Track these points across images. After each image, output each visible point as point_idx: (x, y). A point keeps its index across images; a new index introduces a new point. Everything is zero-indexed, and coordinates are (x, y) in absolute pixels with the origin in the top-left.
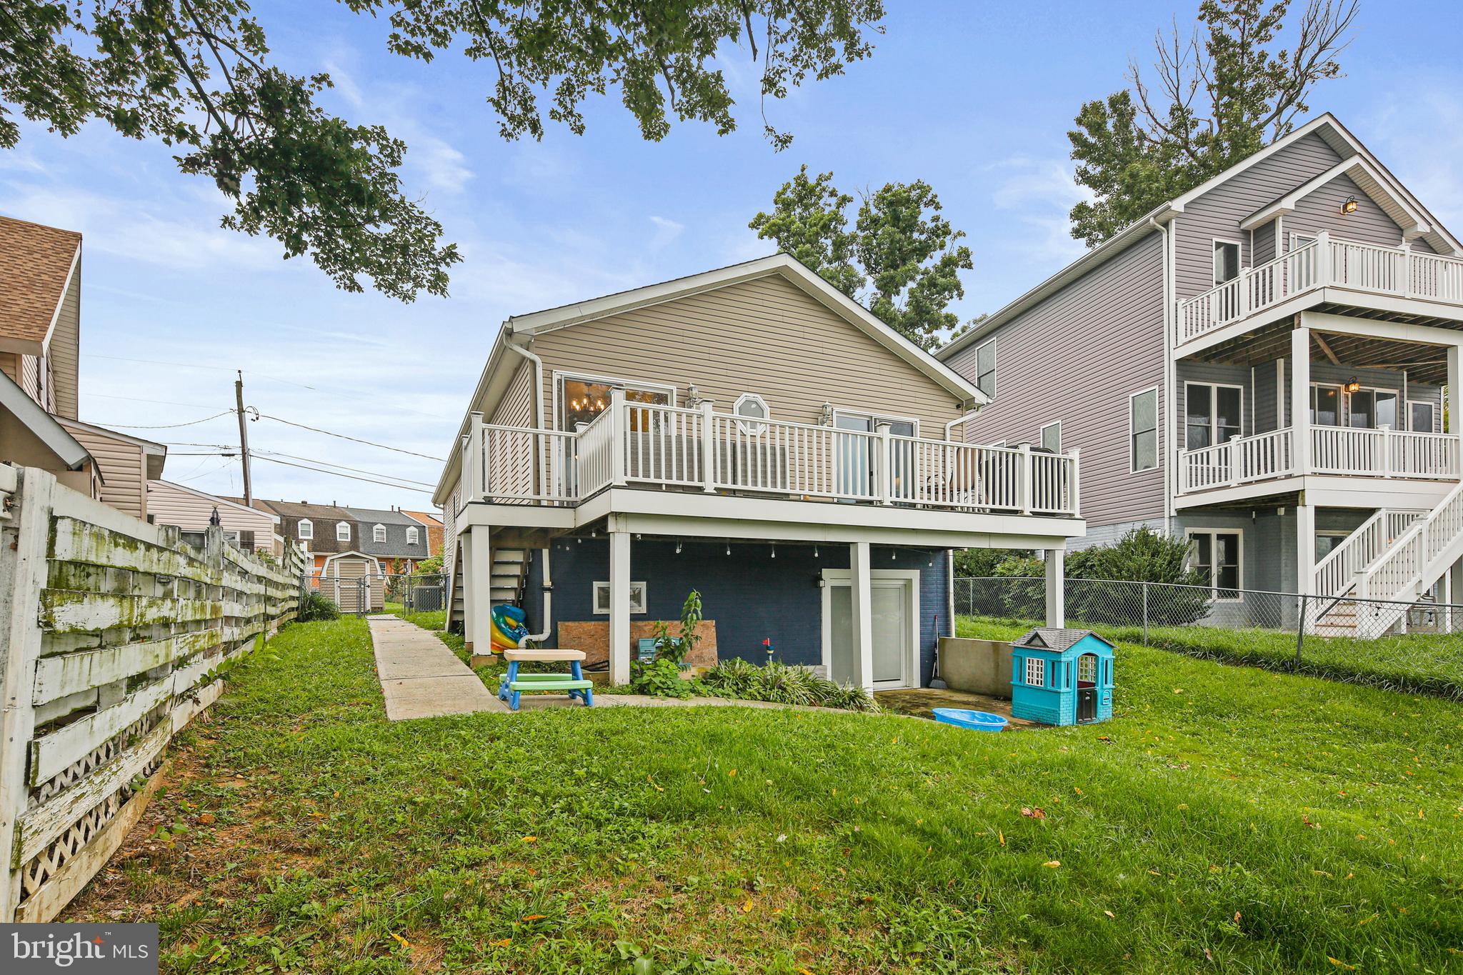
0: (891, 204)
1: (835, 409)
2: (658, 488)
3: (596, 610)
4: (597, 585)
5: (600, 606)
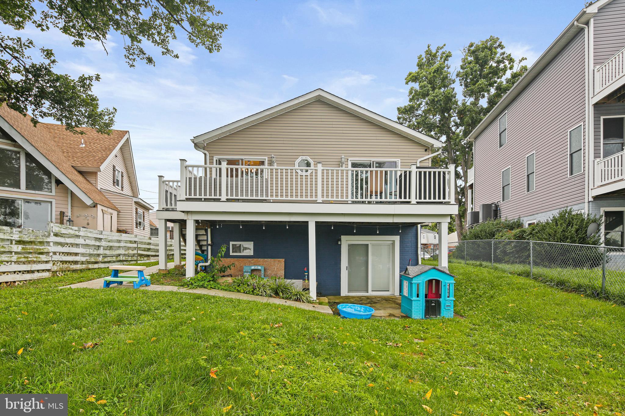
0: (474, 52)
1: (350, 159)
2: (200, 200)
3: (231, 254)
4: (231, 243)
5: (233, 252)
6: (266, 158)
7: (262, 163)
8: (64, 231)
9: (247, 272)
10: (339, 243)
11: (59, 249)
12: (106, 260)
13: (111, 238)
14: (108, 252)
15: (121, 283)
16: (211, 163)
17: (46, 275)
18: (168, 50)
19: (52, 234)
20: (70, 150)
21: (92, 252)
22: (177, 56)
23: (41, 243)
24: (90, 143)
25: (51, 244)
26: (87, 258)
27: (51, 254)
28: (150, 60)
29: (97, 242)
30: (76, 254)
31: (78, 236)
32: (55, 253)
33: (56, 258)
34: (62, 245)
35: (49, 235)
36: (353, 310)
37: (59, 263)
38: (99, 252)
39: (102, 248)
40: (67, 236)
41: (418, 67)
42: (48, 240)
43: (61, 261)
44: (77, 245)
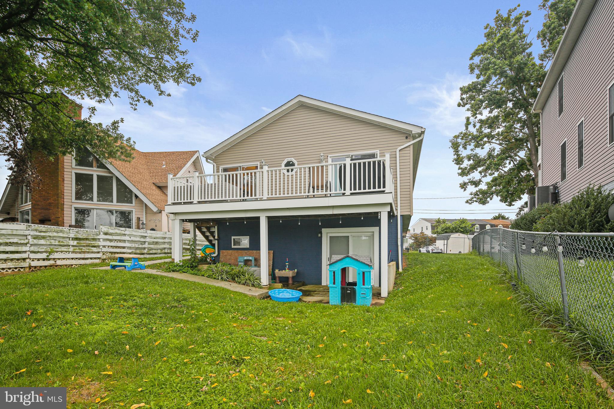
1: (329, 156)
2: (180, 204)
3: (233, 247)
4: (233, 238)
5: (234, 245)
6: (259, 163)
7: (256, 168)
8: (111, 231)
9: (241, 262)
10: (319, 235)
11: (108, 243)
12: (151, 252)
13: (155, 236)
14: (152, 246)
15: (125, 266)
16: (218, 172)
17: (97, 261)
18: (162, 92)
19: (102, 233)
20: (155, 171)
21: (137, 246)
22: (169, 95)
23: (94, 239)
24: (170, 163)
25: (101, 240)
26: (133, 250)
27: (101, 247)
28: (150, 103)
29: (142, 239)
30: (124, 248)
31: (125, 235)
32: (104, 246)
33: (104, 250)
34: (111, 241)
35: (100, 234)
36: (291, 295)
37: (108, 253)
38: (144, 246)
39: (147, 243)
40: (116, 234)
41: (486, 38)
42: (98, 237)
43: (110, 252)
44: (124, 241)
